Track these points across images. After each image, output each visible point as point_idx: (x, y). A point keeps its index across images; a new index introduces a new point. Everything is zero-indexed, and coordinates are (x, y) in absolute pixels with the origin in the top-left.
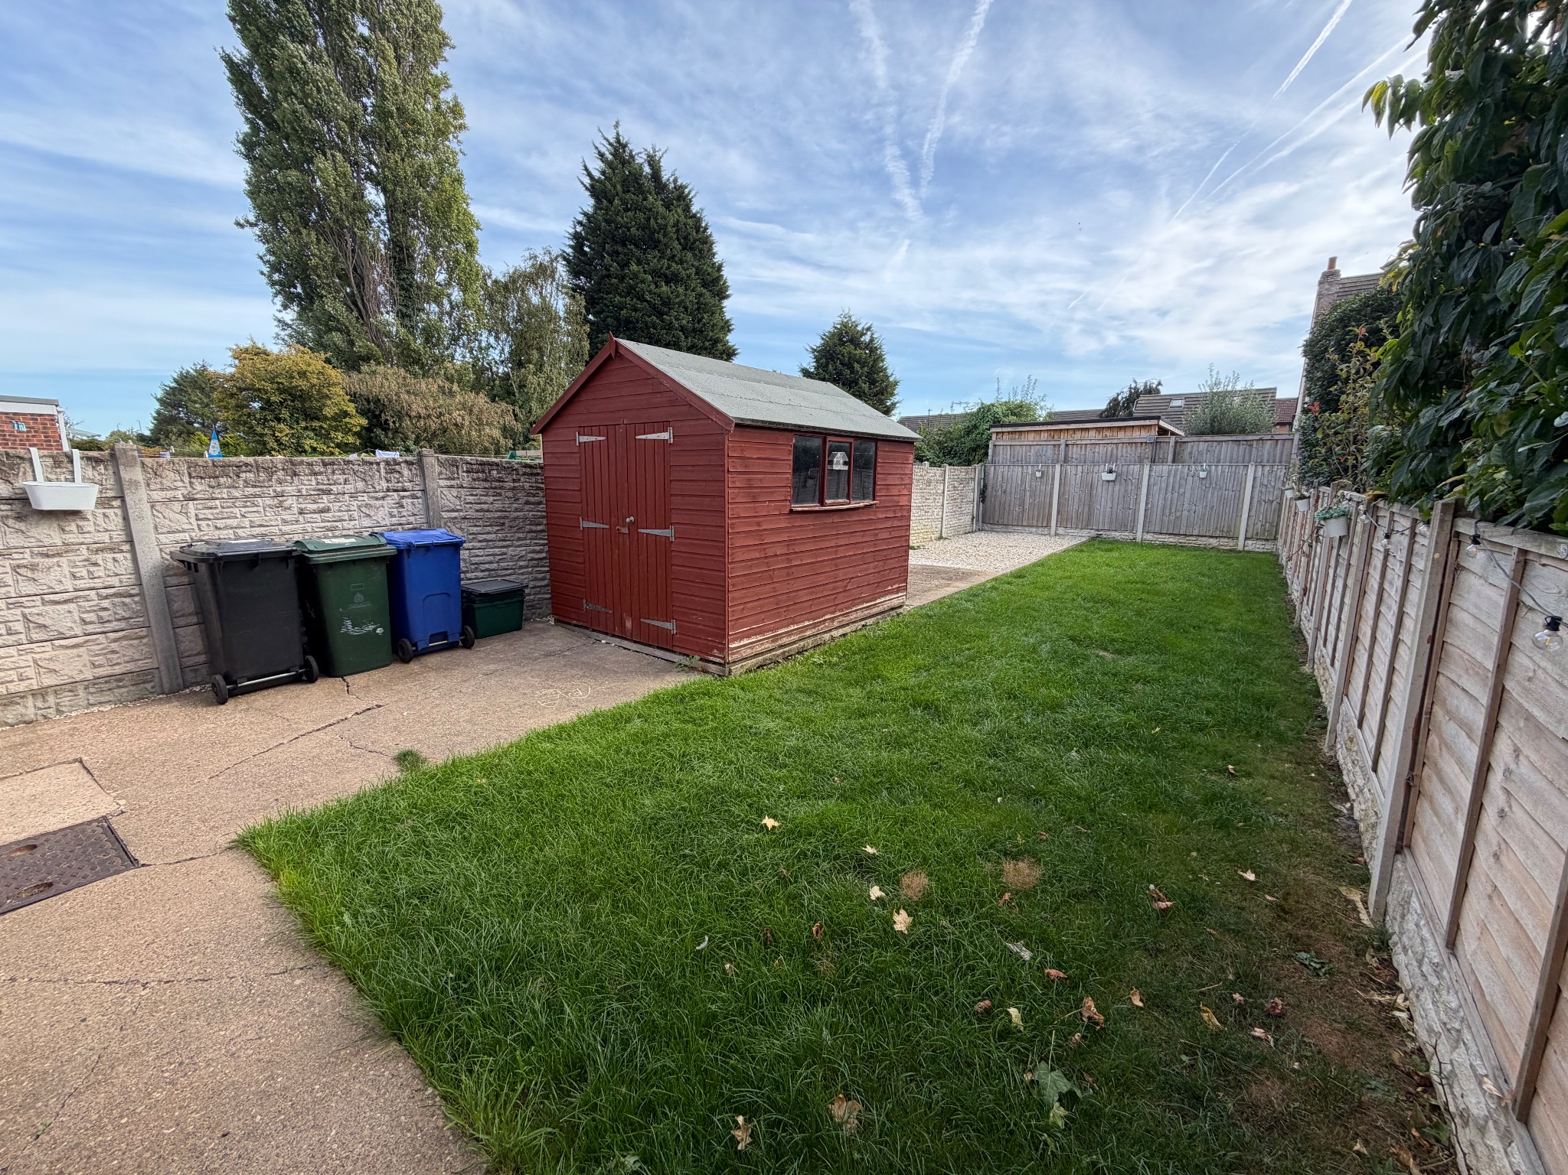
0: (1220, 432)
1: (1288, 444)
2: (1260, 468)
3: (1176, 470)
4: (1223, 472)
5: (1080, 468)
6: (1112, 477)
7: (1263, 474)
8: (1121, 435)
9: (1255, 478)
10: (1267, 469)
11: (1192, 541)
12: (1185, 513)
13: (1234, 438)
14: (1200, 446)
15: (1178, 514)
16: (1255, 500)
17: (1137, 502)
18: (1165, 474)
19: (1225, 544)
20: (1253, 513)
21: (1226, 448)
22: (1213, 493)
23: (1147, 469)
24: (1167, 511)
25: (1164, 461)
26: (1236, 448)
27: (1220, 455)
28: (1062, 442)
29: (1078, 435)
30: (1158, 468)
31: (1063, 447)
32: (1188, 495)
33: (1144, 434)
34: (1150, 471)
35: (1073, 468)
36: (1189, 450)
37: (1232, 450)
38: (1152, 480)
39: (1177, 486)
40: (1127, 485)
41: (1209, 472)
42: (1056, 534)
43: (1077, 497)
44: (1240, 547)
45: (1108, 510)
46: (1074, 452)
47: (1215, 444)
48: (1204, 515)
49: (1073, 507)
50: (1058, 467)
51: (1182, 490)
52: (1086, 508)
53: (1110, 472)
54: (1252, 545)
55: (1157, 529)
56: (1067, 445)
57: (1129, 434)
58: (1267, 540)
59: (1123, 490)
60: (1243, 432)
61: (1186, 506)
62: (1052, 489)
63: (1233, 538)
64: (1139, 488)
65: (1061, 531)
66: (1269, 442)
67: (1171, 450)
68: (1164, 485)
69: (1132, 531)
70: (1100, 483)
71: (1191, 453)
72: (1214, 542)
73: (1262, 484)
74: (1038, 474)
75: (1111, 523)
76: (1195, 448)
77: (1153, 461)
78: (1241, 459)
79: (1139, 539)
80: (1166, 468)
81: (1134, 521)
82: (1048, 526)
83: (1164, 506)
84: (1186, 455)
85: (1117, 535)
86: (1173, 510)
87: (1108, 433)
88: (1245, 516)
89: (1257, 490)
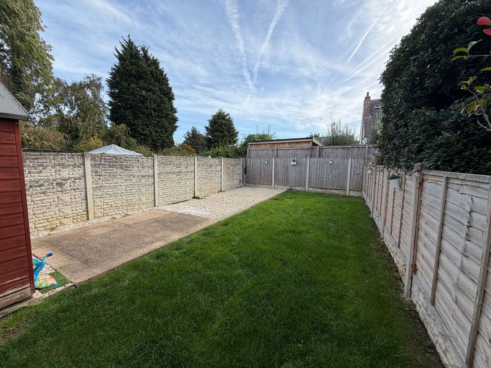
0: (336, 144)
1: (363, 149)
2: (353, 160)
3: (320, 161)
4: (338, 161)
5: (282, 160)
6: (295, 163)
7: (355, 162)
8: (298, 145)
9: (351, 164)
10: (356, 160)
11: (328, 191)
12: (325, 179)
13: (342, 147)
14: (328, 150)
15: (322, 179)
16: (352, 173)
17: (305, 174)
18: (316, 162)
19: (341, 193)
20: (352, 179)
21: (339, 151)
22: (335, 170)
23: (308, 160)
24: (318, 178)
25: (315, 157)
26: (343, 151)
27: (337, 154)
28: (275, 148)
29: (281, 146)
30: (313, 159)
31: (276, 150)
32: (325, 171)
33: (307, 145)
34: (310, 161)
35: (280, 159)
36: (325, 152)
37: (342, 152)
38: (311, 165)
39: (321, 167)
40: (301, 167)
41: (333, 162)
42: (274, 188)
43: (282, 171)
44: (347, 194)
45: (294, 177)
46: (280, 153)
47: (335, 149)
48: (332, 180)
49: (281, 176)
50: (274, 159)
51: (323, 169)
52: (286, 177)
53: (294, 161)
54: (352, 194)
55: (314, 186)
56: (277, 150)
57: (301, 145)
58: (358, 191)
59: (299, 169)
60: (346, 144)
61: (325, 176)
62: (272, 168)
63: (344, 190)
64: (306, 168)
65: (276, 186)
66: (356, 149)
67: (318, 152)
68: (316, 167)
69: (304, 187)
70: (290, 166)
71: (326, 153)
72: (337, 192)
73: (354, 167)
74: (266, 162)
75: (295, 183)
76: (327, 151)
77: (311, 157)
78: (345, 156)
79: (307, 191)
80: (316, 159)
81: (305, 182)
82: (271, 184)
83: (316, 177)
84: (324, 154)
85: (298, 188)
86: (320, 178)
87: (293, 145)
88: (348, 181)
89: (353, 169)
